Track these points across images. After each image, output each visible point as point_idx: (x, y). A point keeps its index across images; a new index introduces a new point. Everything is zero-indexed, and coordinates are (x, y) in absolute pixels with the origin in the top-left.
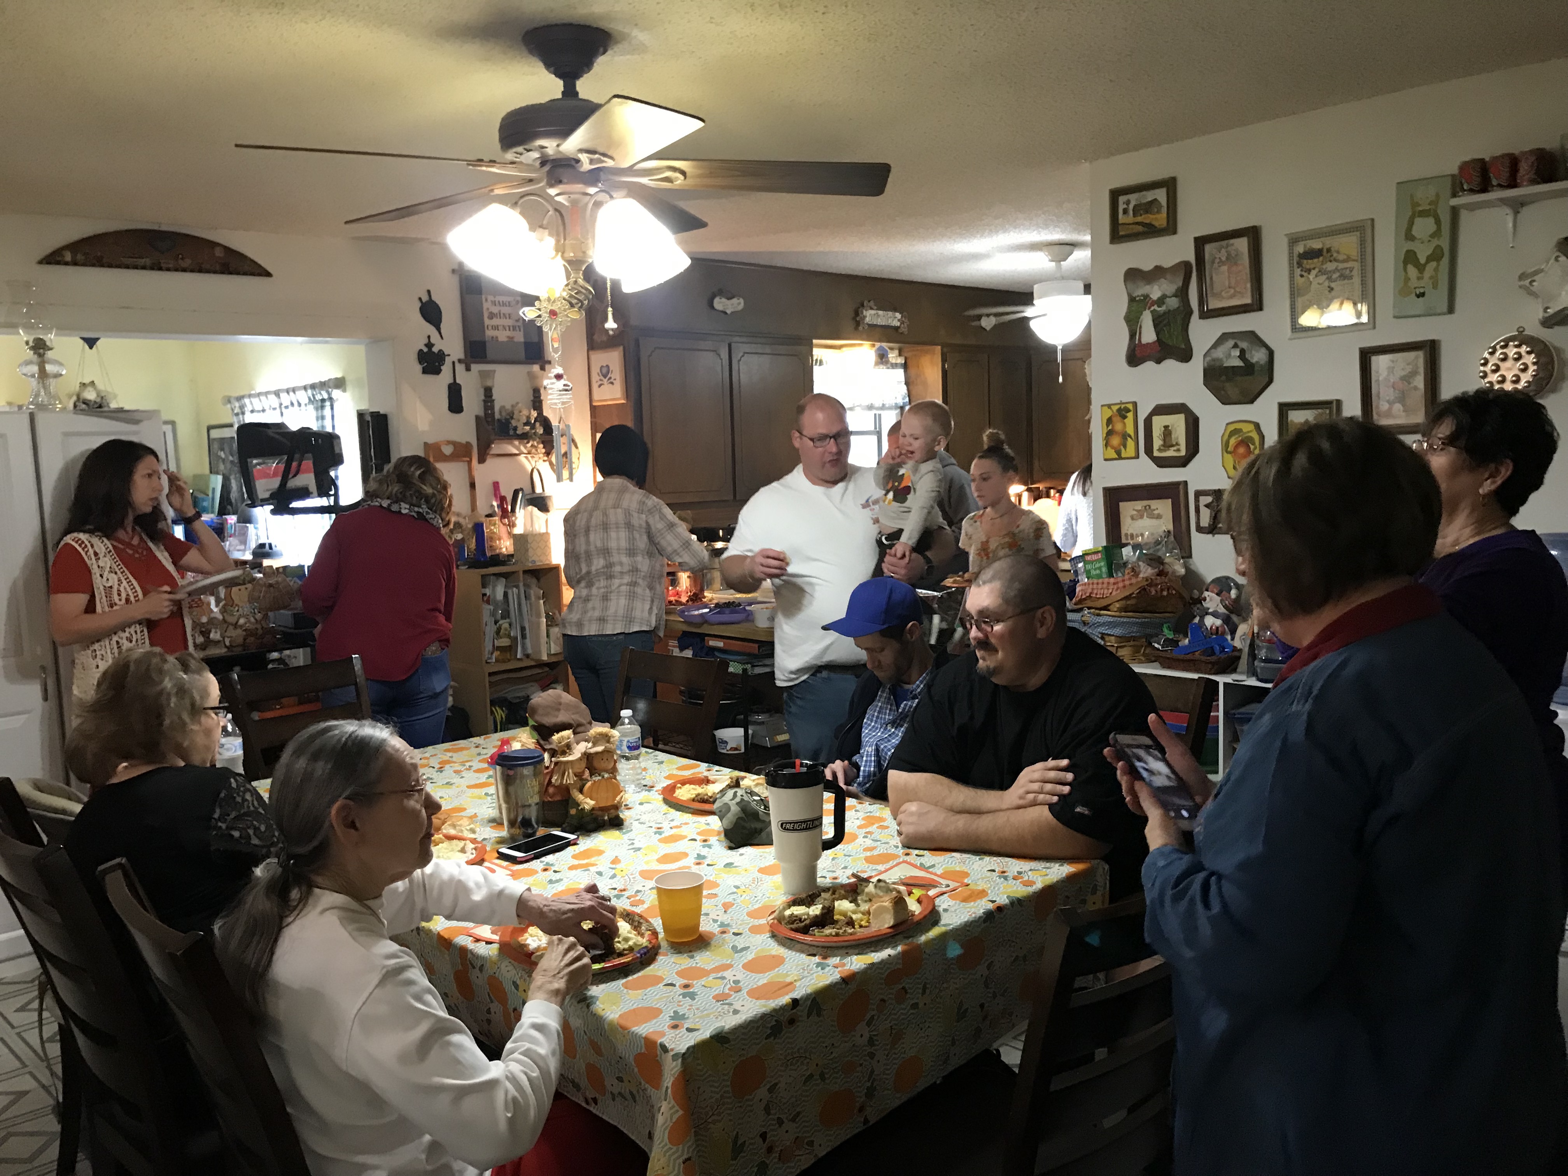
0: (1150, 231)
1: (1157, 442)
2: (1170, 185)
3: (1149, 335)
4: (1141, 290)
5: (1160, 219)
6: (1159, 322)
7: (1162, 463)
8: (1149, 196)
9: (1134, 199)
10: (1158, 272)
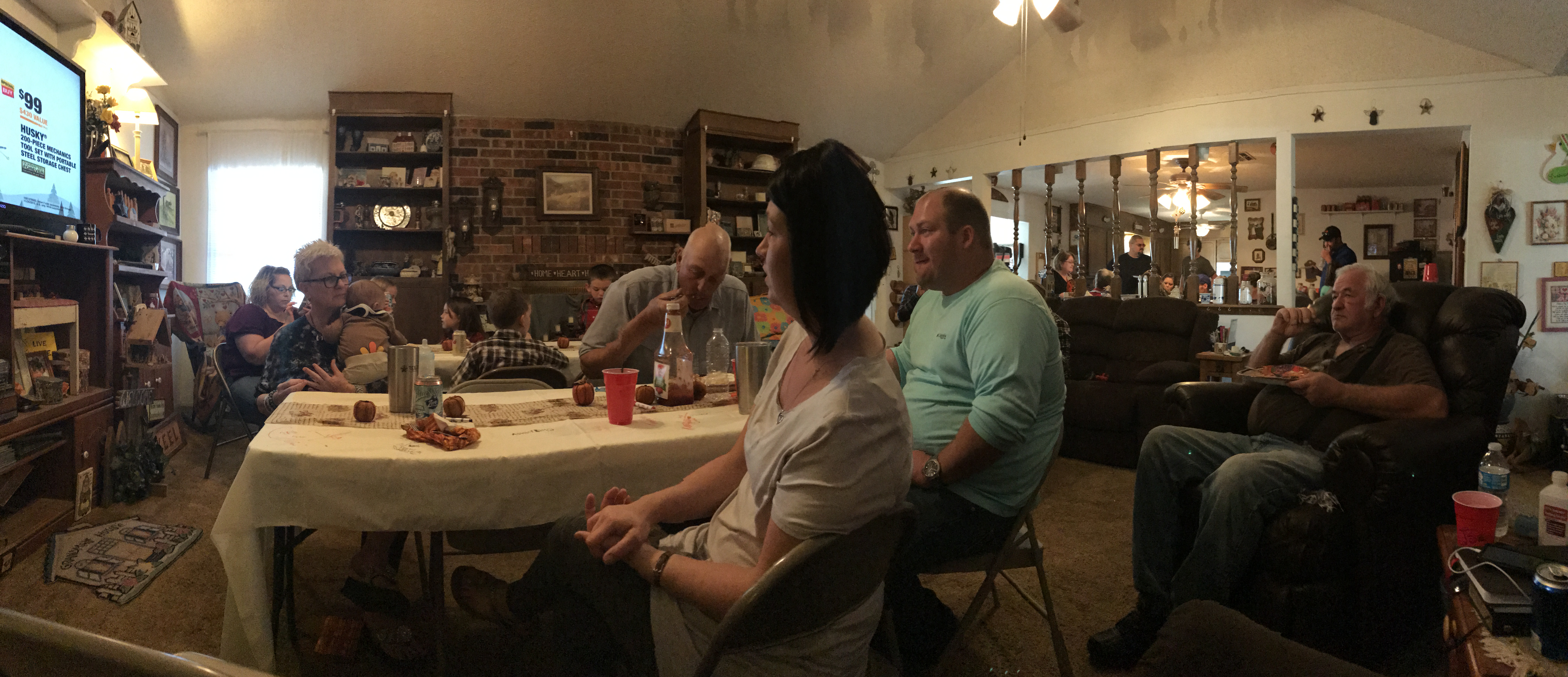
0: (1254, 210)
1: (1256, 257)
2: (1259, 200)
3: (1254, 233)
4: (1252, 223)
5: (1257, 207)
6: (1256, 230)
7: (1257, 262)
8: (1254, 202)
9: (1250, 202)
10: (1256, 219)
